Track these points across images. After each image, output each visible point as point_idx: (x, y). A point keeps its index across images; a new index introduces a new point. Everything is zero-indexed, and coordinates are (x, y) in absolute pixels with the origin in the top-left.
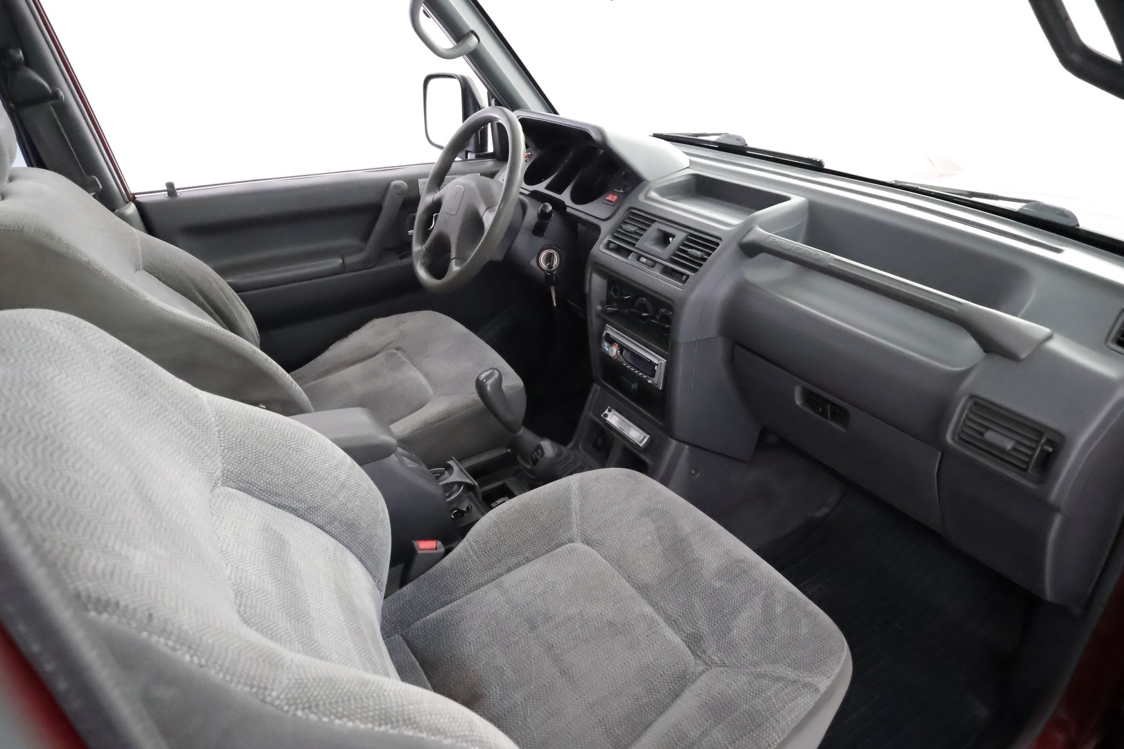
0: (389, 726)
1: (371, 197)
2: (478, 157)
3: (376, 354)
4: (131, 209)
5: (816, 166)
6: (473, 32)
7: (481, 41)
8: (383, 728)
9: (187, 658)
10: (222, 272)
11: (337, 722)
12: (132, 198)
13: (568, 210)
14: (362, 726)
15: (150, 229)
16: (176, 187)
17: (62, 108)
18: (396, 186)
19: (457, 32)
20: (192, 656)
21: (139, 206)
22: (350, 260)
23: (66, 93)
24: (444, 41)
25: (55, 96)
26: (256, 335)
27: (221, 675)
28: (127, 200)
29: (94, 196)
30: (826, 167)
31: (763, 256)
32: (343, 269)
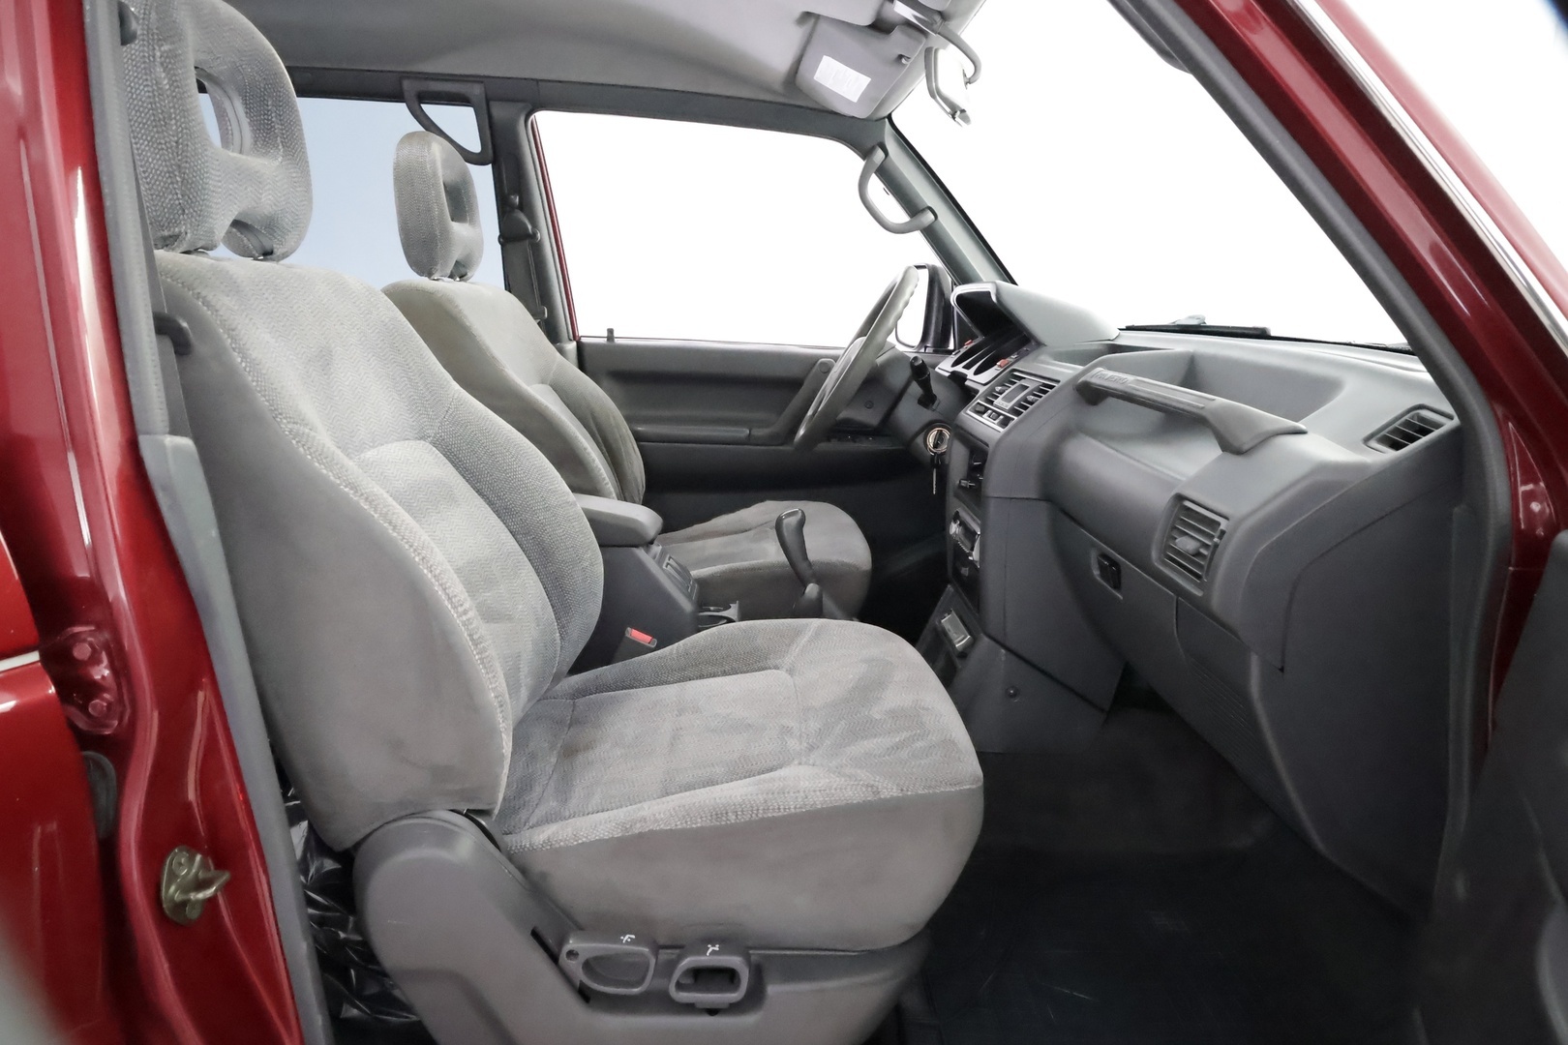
0: (352, 492)
1: (794, 371)
2: (935, 352)
3: (750, 530)
4: (571, 346)
5: (1261, 334)
6: (930, 209)
7: (939, 218)
8: (346, 490)
9: (239, 360)
10: (629, 419)
11: (317, 464)
12: (575, 337)
13: (967, 383)
14: (332, 478)
15: (582, 366)
16: (615, 335)
17: (537, 248)
18: (822, 363)
19: (912, 207)
20: (242, 361)
21: (580, 347)
22: (759, 432)
23: (544, 235)
24: (896, 214)
25: (534, 236)
26: (641, 488)
27: (254, 384)
28: (572, 337)
29: (539, 324)
30: (1273, 334)
31: (1111, 400)
32: (749, 440)
